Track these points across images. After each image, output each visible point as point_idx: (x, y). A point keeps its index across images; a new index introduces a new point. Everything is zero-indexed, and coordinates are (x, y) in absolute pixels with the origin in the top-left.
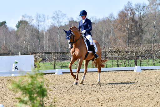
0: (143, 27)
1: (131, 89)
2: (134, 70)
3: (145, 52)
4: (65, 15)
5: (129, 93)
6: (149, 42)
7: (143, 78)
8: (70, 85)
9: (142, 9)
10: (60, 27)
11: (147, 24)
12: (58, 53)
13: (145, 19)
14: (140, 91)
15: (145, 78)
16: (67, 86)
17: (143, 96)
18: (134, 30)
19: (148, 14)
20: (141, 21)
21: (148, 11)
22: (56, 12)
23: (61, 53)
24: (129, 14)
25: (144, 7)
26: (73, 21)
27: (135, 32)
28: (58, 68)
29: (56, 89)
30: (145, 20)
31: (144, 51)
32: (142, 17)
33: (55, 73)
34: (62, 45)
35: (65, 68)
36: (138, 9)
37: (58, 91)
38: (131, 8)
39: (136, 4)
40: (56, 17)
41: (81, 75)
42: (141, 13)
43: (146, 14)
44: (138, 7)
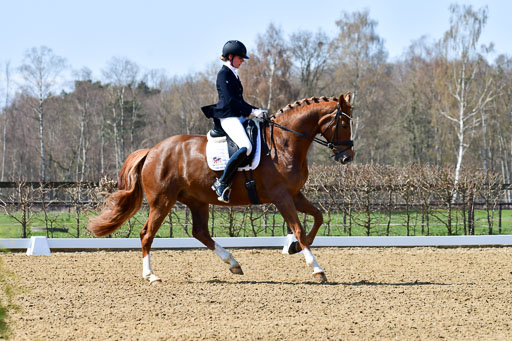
1: (272, 309)
2: (282, 248)
3: (320, 190)
4: (61, 61)
5: (264, 322)
8: (74, 291)
9: (315, 50)
10: (45, 101)
12: (36, 185)
13: (321, 84)
14: (301, 318)
16: (64, 294)
17: (309, 334)
19: (332, 67)
21: (333, 59)
22: (34, 50)
23: (46, 186)
24: (272, 67)
26: (90, 81)
28: (35, 234)
29: (28, 304)
30: (322, 86)
31: (316, 187)
32: (311, 77)
33: (25, 250)
34: (51, 159)
35: (59, 233)
36: (301, 50)
37: (35, 311)
38: (279, 48)
39: (294, 36)
40: (33, 67)
41: (111, 259)
42: (309, 62)
43: (326, 68)
44: (301, 44)
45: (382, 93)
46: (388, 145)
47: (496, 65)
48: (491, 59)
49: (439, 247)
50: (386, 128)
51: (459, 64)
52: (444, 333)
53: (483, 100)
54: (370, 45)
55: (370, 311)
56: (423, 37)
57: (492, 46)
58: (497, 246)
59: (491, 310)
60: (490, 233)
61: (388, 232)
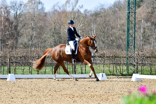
0: (19, 28)
1: (3, 101)
2: (6, 79)
3: (21, 58)
6: (26, 46)
7: (17, 88)
9: (19, 7)
11: (24, 25)
13: (21, 19)
15: (19, 89)
18: (9, 31)
19: (25, 13)
20: (17, 21)
21: (25, 10)
24: (3, 13)
25: (21, 5)
27: (10, 33)
31: (19, 57)
32: (18, 17)
36: (14, 7)
38: (6, 6)
42: (17, 11)
43: (23, 13)
44: (14, 5)
45: (43, 23)
46: (45, 41)
47: (84, 13)
48: (82, 11)
50: (45, 35)
51: (71, 13)
53: (80, 25)
54: (39, 5)
55: (38, 102)
56: (58, 3)
57: (82, 6)
58: (84, 78)
59: (82, 101)
60: (82, 73)
61: (45, 73)
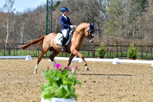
47: (16, 14)
49: (2, 59)
52: (2, 80)
53: (13, 23)
57: (15, 9)
58: (16, 59)
60: (14, 56)
